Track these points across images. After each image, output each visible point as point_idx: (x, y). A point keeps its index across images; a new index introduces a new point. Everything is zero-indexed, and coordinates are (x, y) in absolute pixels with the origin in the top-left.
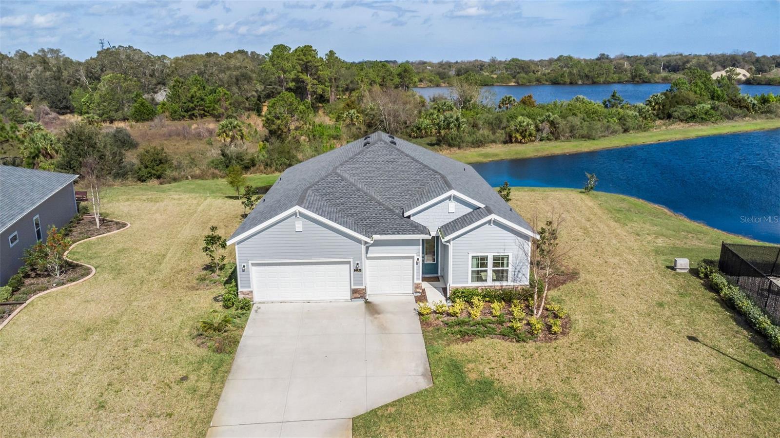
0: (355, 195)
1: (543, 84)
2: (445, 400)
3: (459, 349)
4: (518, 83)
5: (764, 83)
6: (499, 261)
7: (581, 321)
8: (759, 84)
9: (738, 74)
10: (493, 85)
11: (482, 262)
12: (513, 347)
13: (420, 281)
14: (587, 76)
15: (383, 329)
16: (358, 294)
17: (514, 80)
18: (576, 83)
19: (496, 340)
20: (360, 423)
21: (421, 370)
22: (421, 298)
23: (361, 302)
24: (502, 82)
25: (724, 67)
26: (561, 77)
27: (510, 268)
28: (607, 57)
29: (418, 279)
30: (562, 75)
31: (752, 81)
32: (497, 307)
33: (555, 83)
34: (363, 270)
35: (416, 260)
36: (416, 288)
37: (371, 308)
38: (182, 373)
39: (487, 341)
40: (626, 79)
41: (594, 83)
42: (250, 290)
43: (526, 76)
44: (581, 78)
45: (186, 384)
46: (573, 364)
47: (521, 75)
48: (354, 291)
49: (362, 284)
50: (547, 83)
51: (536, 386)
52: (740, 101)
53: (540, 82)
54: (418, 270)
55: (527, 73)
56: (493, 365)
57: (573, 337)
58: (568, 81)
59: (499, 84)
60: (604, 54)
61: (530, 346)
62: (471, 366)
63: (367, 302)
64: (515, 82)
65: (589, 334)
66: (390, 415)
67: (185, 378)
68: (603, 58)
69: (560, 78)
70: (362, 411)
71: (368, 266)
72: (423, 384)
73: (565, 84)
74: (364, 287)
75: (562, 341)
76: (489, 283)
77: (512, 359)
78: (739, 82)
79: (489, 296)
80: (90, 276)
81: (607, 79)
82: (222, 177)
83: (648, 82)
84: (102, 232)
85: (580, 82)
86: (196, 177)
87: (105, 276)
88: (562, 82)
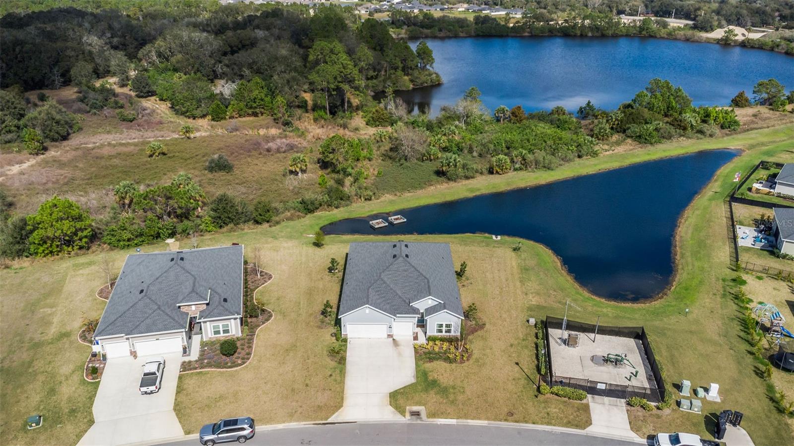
2: (420, 388)
3: (428, 366)
6: (448, 326)
7: (476, 354)
9: (737, 35)
11: (440, 326)
12: (447, 365)
13: (417, 331)
15: (400, 354)
19: (442, 362)
20: (392, 395)
21: (413, 374)
22: (416, 338)
23: (391, 339)
27: (452, 329)
29: (415, 330)
32: (445, 345)
34: (392, 327)
35: (414, 324)
36: (414, 333)
37: (395, 343)
38: (330, 373)
39: (438, 362)
42: (346, 334)
44: (592, 30)
45: (332, 378)
46: (467, 375)
48: (389, 335)
49: (392, 332)
51: (451, 383)
52: (680, 121)
54: (414, 327)
56: (438, 374)
57: (471, 361)
61: (454, 365)
62: (430, 374)
63: (394, 339)
65: (477, 360)
66: (401, 392)
67: (331, 375)
70: (392, 391)
71: (394, 324)
72: (413, 381)
74: (392, 334)
75: (466, 363)
76: (444, 333)
77: (445, 371)
78: (736, 43)
79: (442, 340)
80: (273, 317)
81: (616, 32)
82: (303, 217)
83: (655, 37)
84: (263, 281)
85: (590, 34)
86: (288, 219)
87: (279, 317)
88: (572, 34)
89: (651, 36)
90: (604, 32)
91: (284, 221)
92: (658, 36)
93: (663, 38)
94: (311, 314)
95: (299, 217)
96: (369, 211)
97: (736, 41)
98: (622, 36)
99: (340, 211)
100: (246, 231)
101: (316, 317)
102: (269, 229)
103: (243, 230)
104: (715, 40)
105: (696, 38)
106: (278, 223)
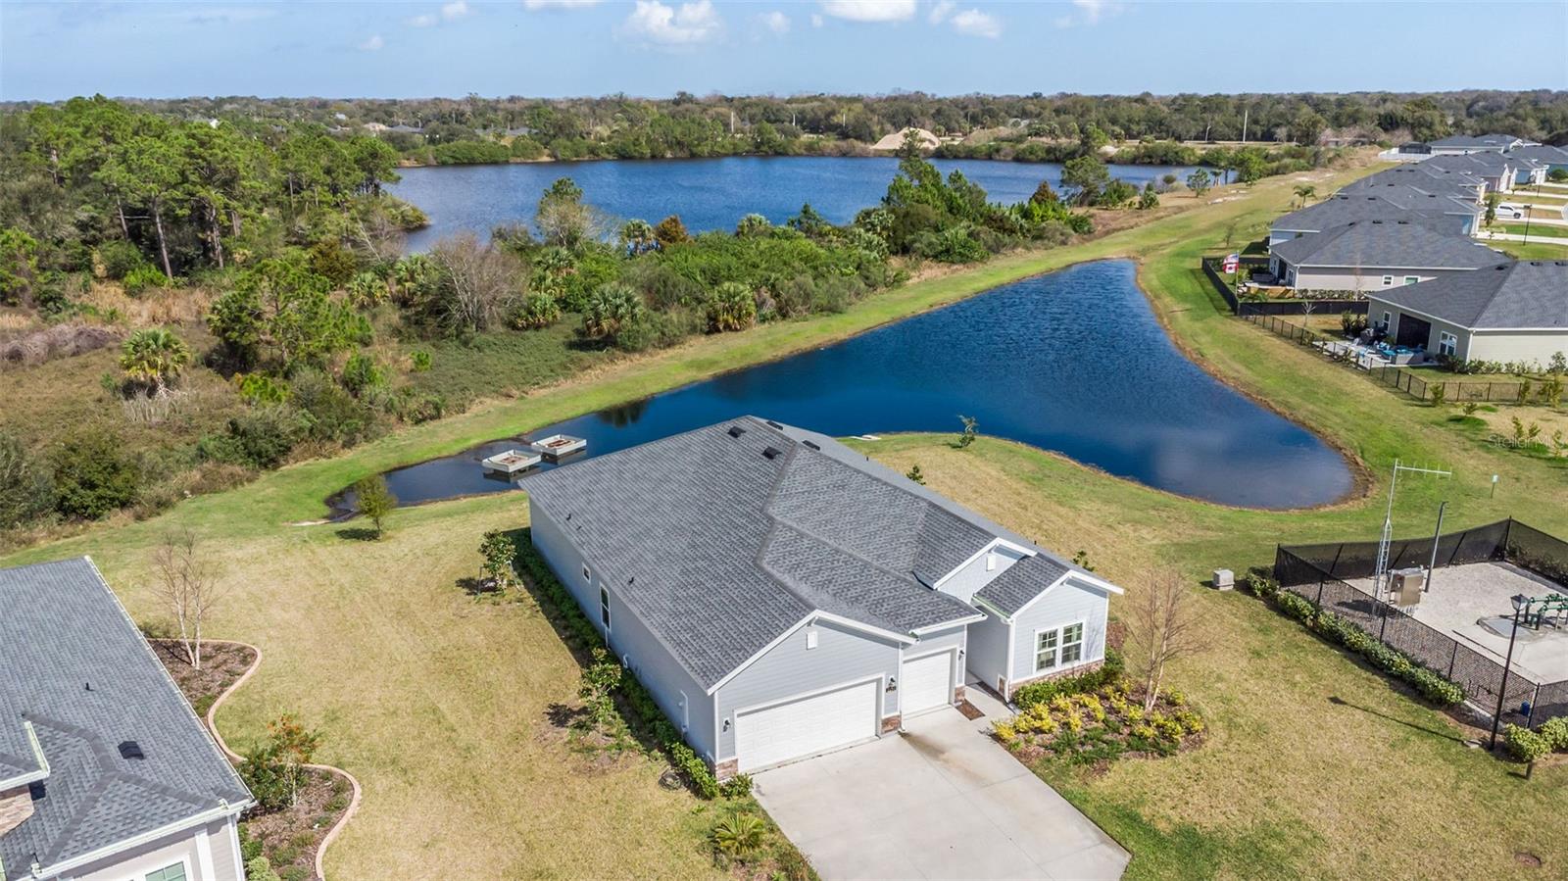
0: (838, 561)
1: (604, 159)
4: (555, 157)
5: (963, 155)
6: (1070, 634)
8: (956, 157)
9: (922, 141)
10: (507, 163)
11: (1048, 639)
12: (1163, 766)
13: (963, 684)
14: (679, 143)
16: (890, 725)
17: (547, 151)
18: (663, 157)
19: (1135, 760)
22: (973, 713)
23: (897, 735)
24: (523, 155)
25: (898, 128)
26: (635, 145)
27: (1083, 642)
28: (691, 100)
29: (960, 681)
30: (636, 142)
31: (946, 153)
33: (624, 157)
34: (899, 689)
35: (958, 653)
36: (957, 695)
37: (921, 744)
40: (747, 148)
41: (693, 156)
42: (734, 758)
43: (569, 143)
44: (670, 147)
47: (560, 141)
48: (886, 722)
49: (896, 710)
50: (611, 157)
52: (1001, 220)
53: (598, 155)
54: (961, 667)
55: (570, 137)
56: (1169, 802)
58: (647, 152)
59: (519, 160)
60: (683, 94)
61: (1183, 760)
62: (1146, 811)
63: (904, 735)
64: (548, 156)
65: (1230, 723)
68: (684, 101)
69: (632, 147)
71: (907, 680)
72: (1122, 859)
73: (642, 158)
74: (898, 713)
76: (1059, 667)
77: (1182, 787)
78: (927, 153)
79: (1071, 688)
80: (358, 790)
81: (716, 149)
82: (250, 481)
83: (784, 154)
84: (219, 677)
85: (669, 155)
86: (197, 490)
87: (381, 783)
88: (636, 154)
89: (778, 154)
90: (695, 150)
91: (183, 496)
92: (791, 152)
93: (801, 155)
94: (517, 737)
95: (235, 481)
96: (456, 441)
97: (926, 151)
98: (726, 155)
99: (364, 451)
100: (43, 544)
101: (541, 739)
102: (136, 526)
103: (30, 542)
104: (890, 151)
105: (857, 150)
106: (162, 505)
